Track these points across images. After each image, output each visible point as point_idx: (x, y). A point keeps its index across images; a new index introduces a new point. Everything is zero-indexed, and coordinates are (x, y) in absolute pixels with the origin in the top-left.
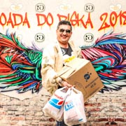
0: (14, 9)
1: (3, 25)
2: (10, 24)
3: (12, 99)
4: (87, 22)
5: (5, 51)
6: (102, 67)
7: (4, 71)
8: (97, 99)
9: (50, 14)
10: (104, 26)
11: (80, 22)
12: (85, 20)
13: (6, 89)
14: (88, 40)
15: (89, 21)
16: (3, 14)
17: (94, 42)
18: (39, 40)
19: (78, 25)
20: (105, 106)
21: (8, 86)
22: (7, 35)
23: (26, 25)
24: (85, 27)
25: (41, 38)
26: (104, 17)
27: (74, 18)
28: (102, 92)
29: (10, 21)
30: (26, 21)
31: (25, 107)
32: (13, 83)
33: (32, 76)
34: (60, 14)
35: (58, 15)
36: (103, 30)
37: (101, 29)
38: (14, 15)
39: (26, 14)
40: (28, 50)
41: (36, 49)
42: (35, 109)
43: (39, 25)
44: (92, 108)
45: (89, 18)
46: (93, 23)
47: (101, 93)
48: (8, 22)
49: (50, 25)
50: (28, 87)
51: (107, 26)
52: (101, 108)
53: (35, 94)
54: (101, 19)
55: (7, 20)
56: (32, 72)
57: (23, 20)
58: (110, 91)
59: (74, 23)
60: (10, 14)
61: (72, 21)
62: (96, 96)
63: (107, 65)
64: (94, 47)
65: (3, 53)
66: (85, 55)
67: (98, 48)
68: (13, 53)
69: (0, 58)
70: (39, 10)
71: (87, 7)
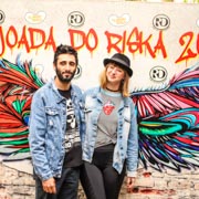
0: (30, 21)
1: (11, 46)
2: (23, 47)
3: (21, 174)
4: (156, 48)
5: (12, 92)
6: (179, 127)
8: (168, 182)
9: (92, 31)
10: (186, 54)
11: (144, 47)
12: (153, 43)
13: (11, 157)
15: (160, 46)
16: (12, 28)
19: (141, 52)
20: (183, 195)
21: (16, 152)
22: (17, 65)
23: (51, 47)
24: (154, 56)
26: (186, 39)
27: (133, 39)
28: (179, 171)
29: (24, 41)
30: (51, 42)
32: (24, 147)
34: (111, 32)
35: (107, 33)
36: (184, 62)
37: (180, 59)
38: (31, 30)
39: (51, 29)
45: (160, 41)
46: (166, 49)
47: (175, 173)
48: (20, 43)
49: (91, 49)
51: (191, 55)
52: (174, 197)
54: (182, 42)
57: (46, 40)
58: (193, 169)
59: (134, 47)
60: (24, 28)
61: (130, 44)
62: (167, 177)
63: (188, 124)
64: (167, 91)
65: (9, 95)
66: (151, 105)
67: (175, 94)
68: (25, 95)
69: (5, 104)
70: (74, 24)
71: (158, 20)
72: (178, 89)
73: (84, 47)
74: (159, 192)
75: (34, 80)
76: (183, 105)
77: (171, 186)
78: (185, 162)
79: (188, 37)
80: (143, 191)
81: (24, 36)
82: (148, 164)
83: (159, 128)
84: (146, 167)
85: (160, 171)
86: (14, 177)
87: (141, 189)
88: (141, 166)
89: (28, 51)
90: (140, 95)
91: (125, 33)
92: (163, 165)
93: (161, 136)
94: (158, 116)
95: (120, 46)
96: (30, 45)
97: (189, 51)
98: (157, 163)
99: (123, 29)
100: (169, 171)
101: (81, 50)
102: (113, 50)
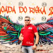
1: (3, 12)
2: (6, 12)
3: (6, 47)
4: (43, 11)
7: (3, 34)
8: (47, 48)
9: (25, 7)
10: (51, 13)
11: (40, 11)
14: (43, 20)
15: (44, 11)
16: (3, 7)
17: (46, 21)
18: (20, 19)
19: (39, 13)
21: (5, 41)
22: (4, 17)
23: (14, 12)
24: (42, 14)
25: (21, 18)
26: (51, 9)
27: (37, 9)
28: (50, 45)
29: (6, 10)
30: (14, 10)
31: (13, 52)
32: (7, 40)
35: (29, 8)
36: (50, 15)
37: (50, 14)
38: (8, 7)
39: (14, 7)
41: (18, 24)
43: (20, 12)
45: (44, 9)
47: (49, 45)
49: (25, 12)
52: (49, 52)
53: (18, 45)
54: (50, 10)
55: (5, 10)
56: (16, 35)
57: (13, 10)
59: (37, 11)
60: (6, 7)
62: (47, 47)
63: (52, 32)
64: (46, 23)
65: (2, 25)
66: (42, 27)
67: (48, 24)
68: (7, 25)
69: (1, 28)
70: (20, 5)
71: (43, 4)
73: (23, 11)
74: (45, 51)
75: (9, 21)
76: (51, 27)
77: (48, 49)
79: (52, 8)
80: (40, 51)
81: (6, 9)
82: (42, 43)
83: (44, 33)
84: (41, 44)
85: (45, 45)
86: (4, 48)
88: (40, 44)
89: (8, 13)
90: (39, 24)
91: (34, 7)
93: (45, 35)
94: (44, 30)
95: (33, 11)
96: (8, 11)
97: (52, 12)
100: (47, 45)
101: (22, 12)
102: (31, 12)
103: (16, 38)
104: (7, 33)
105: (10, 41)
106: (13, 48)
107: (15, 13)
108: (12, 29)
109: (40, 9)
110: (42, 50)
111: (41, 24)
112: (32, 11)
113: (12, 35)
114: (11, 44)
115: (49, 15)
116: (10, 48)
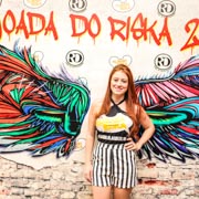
1: (9, 32)
2: (22, 32)
4: (161, 35)
8: (172, 173)
9: (94, 17)
10: (192, 41)
11: (148, 34)
12: (158, 30)
13: (9, 149)
14: (162, 67)
15: (165, 33)
16: (9, 13)
17: (172, 70)
18: (73, 63)
19: (145, 39)
20: (187, 185)
21: (14, 144)
23: (51, 33)
24: (159, 43)
26: (192, 26)
27: (138, 26)
28: (183, 161)
29: (22, 26)
30: (51, 28)
33: (57, 127)
34: (114, 18)
37: (186, 46)
38: (30, 15)
40: (52, 80)
42: (62, 186)
43: (74, 34)
44: (163, 188)
45: (165, 27)
46: (171, 36)
47: (180, 163)
49: (93, 36)
50: (49, 147)
51: (197, 42)
53: (63, 159)
54: (187, 29)
55: (17, 24)
56: (59, 120)
57: (47, 25)
58: (197, 160)
59: (138, 34)
60: (23, 12)
61: (134, 31)
62: (171, 168)
63: (193, 113)
64: (172, 79)
65: (6, 84)
66: (155, 94)
68: (23, 83)
69: (2, 92)
70: (76, 9)
71: (163, 6)
72: (183, 77)
73: (87, 33)
74: (163, 183)
75: (33, 67)
76: (189, 94)
77: (176, 177)
78: (189, 153)
79: (194, 24)
80: (146, 183)
81: (22, 21)
84: (150, 158)
85: (165, 161)
86: (12, 170)
87: (144, 180)
89: (27, 37)
91: (129, 18)
92: (167, 155)
94: (162, 106)
95: (124, 32)
96: (29, 30)
97: (195, 38)
98: (162, 153)
99: (128, 15)
100: (174, 161)
101: (83, 36)
102: (116, 37)
103: (55, 133)
104: (24, 114)
105: (34, 142)
106: (45, 171)
107: (56, 38)
108: (42, 97)
109: (149, 26)
110: (151, 182)
111: (153, 82)
112: (119, 33)
113: (42, 121)
114: (38, 153)
115: (182, 49)
116: (32, 168)
